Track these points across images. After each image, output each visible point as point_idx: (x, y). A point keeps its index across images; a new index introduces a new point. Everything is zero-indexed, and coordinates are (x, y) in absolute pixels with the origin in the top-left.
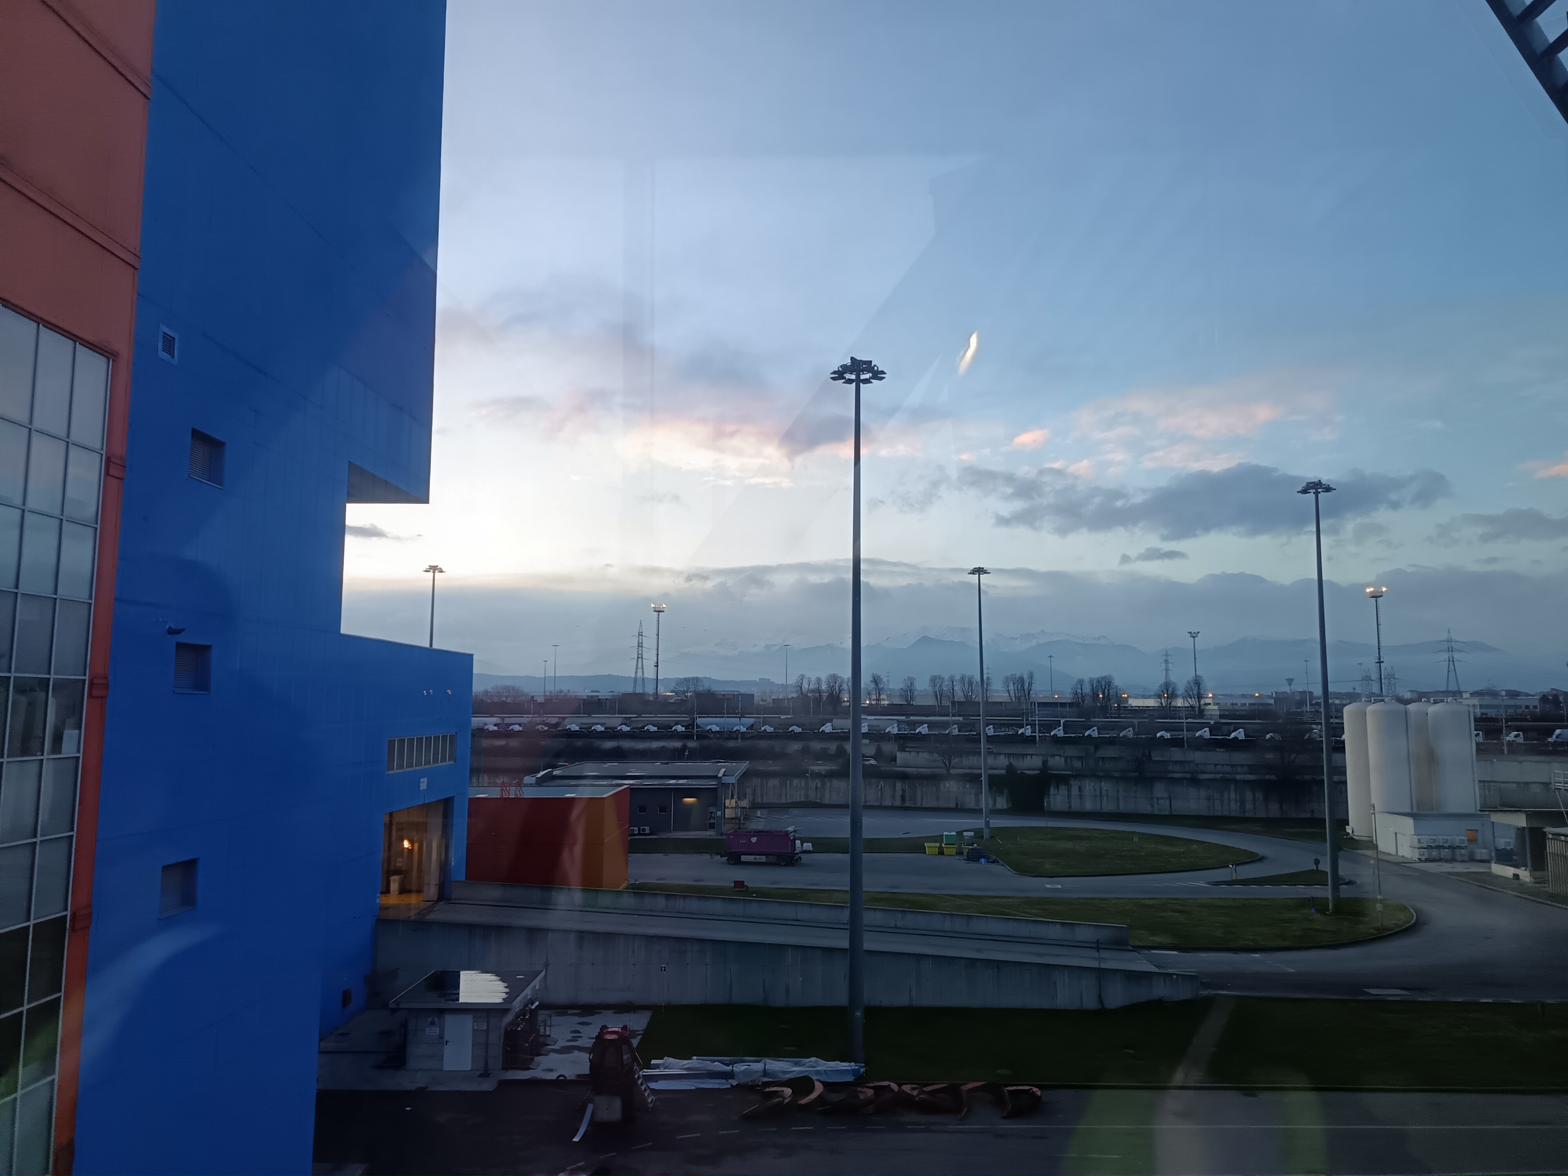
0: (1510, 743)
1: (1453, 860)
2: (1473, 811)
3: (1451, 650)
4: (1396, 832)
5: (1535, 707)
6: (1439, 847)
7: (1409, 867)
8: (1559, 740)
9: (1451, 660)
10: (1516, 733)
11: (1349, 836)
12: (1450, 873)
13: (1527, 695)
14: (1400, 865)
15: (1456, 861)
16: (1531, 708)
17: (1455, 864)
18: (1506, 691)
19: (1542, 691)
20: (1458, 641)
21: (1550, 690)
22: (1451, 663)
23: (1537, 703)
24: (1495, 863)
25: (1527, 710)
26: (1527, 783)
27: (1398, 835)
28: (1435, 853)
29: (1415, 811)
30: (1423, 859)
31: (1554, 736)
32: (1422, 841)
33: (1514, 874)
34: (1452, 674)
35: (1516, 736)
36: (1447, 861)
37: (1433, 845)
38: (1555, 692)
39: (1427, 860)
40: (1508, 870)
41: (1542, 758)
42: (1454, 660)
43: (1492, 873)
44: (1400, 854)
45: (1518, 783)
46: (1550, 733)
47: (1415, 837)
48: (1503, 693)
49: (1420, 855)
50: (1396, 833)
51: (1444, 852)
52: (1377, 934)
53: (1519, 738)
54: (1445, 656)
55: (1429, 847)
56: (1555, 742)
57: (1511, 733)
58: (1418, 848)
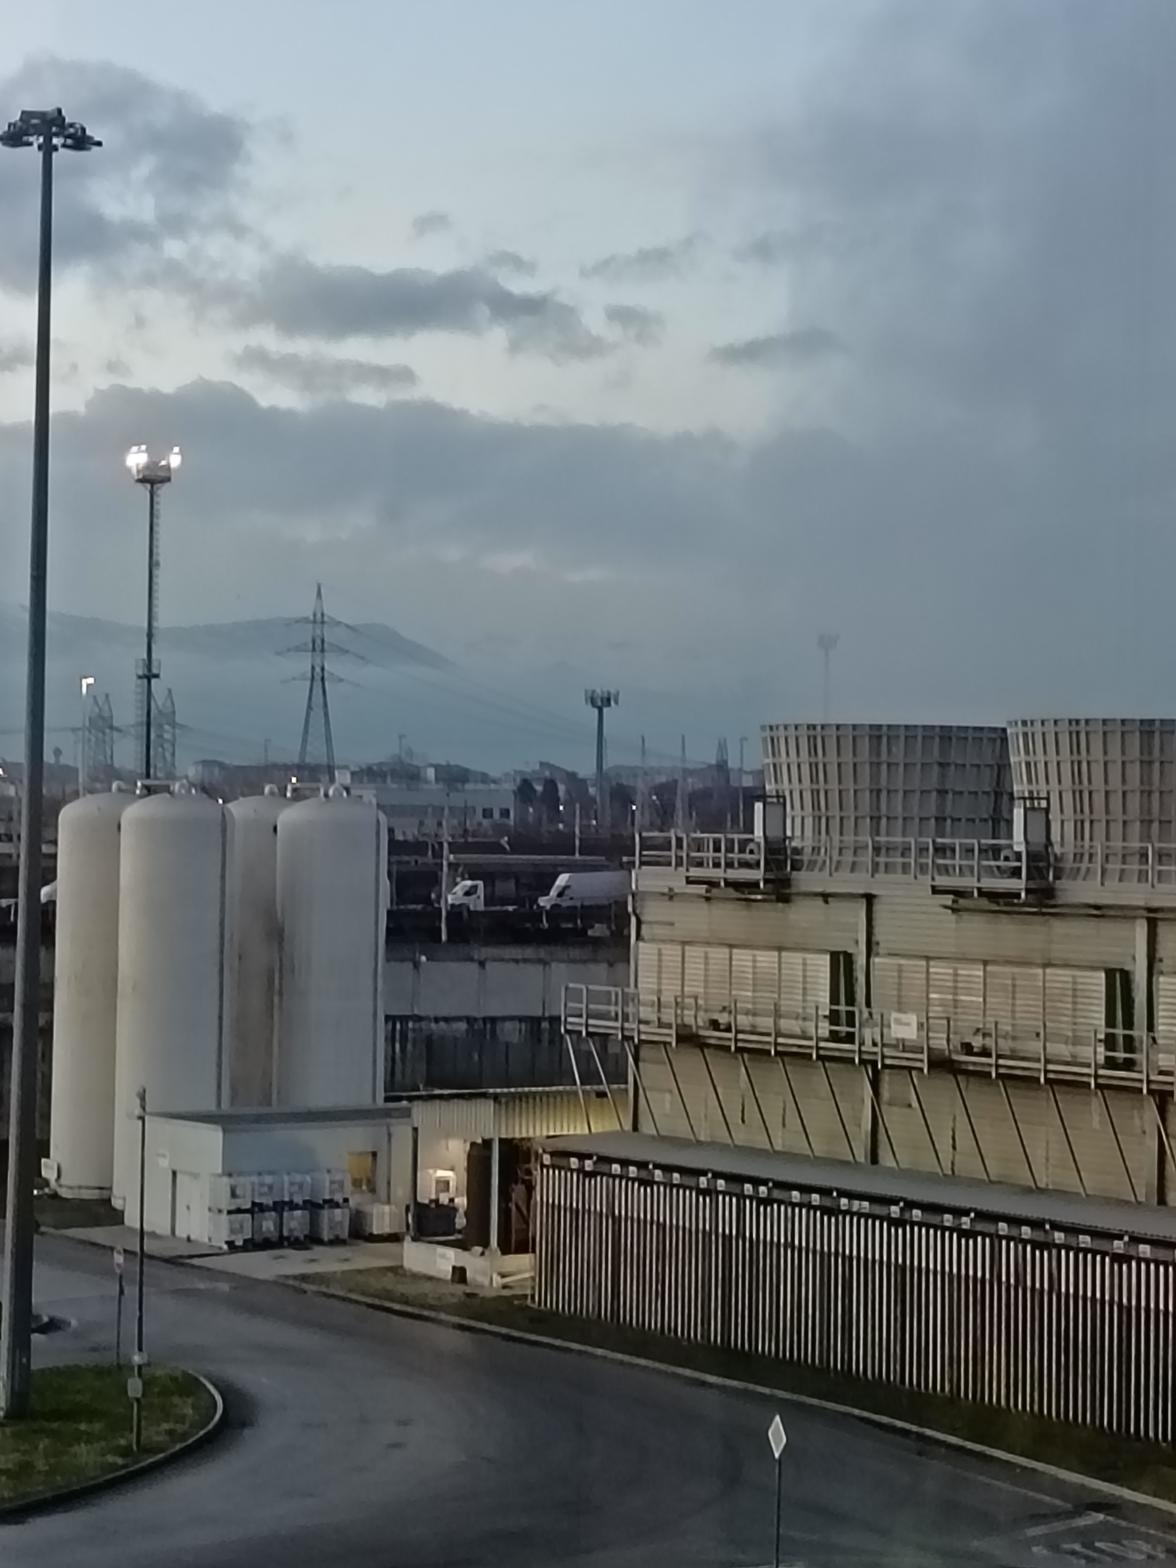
0: (456, 912)
1: (312, 1239)
2: (366, 1102)
3: (319, 646)
4: (177, 1168)
5: (505, 813)
6: (279, 1207)
7: (199, 1268)
8: (565, 903)
9: (318, 678)
10: (469, 883)
11: (47, 1190)
12: (304, 1278)
13: (485, 778)
14: (182, 1265)
15: (320, 1242)
16: (496, 815)
17: (318, 1251)
18: (437, 767)
19: (518, 768)
20: (339, 623)
21: (537, 767)
22: (318, 684)
23: (510, 803)
24: (414, 1239)
25: (486, 822)
26: (493, 1020)
27: (179, 1176)
28: (268, 1224)
29: (225, 1107)
30: (239, 1243)
31: (553, 892)
32: (238, 1192)
33: (454, 1268)
34: (318, 713)
35: (468, 893)
36: (297, 1244)
37: (268, 1201)
38: (547, 773)
39: (252, 1245)
40: (443, 1256)
41: (529, 952)
42: (326, 675)
43: (405, 1270)
44: (181, 1233)
45: (470, 1020)
46: (545, 883)
47: (225, 1180)
48: (431, 773)
49: (232, 1231)
50: (174, 1174)
51: (293, 1218)
52: (124, 1466)
53: (474, 897)
54: (303, 664)
55: (257, 1209)
56: (555, 906)
57: (456, 884)
58: (230, 1212)
